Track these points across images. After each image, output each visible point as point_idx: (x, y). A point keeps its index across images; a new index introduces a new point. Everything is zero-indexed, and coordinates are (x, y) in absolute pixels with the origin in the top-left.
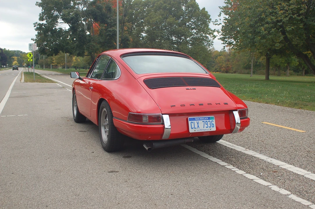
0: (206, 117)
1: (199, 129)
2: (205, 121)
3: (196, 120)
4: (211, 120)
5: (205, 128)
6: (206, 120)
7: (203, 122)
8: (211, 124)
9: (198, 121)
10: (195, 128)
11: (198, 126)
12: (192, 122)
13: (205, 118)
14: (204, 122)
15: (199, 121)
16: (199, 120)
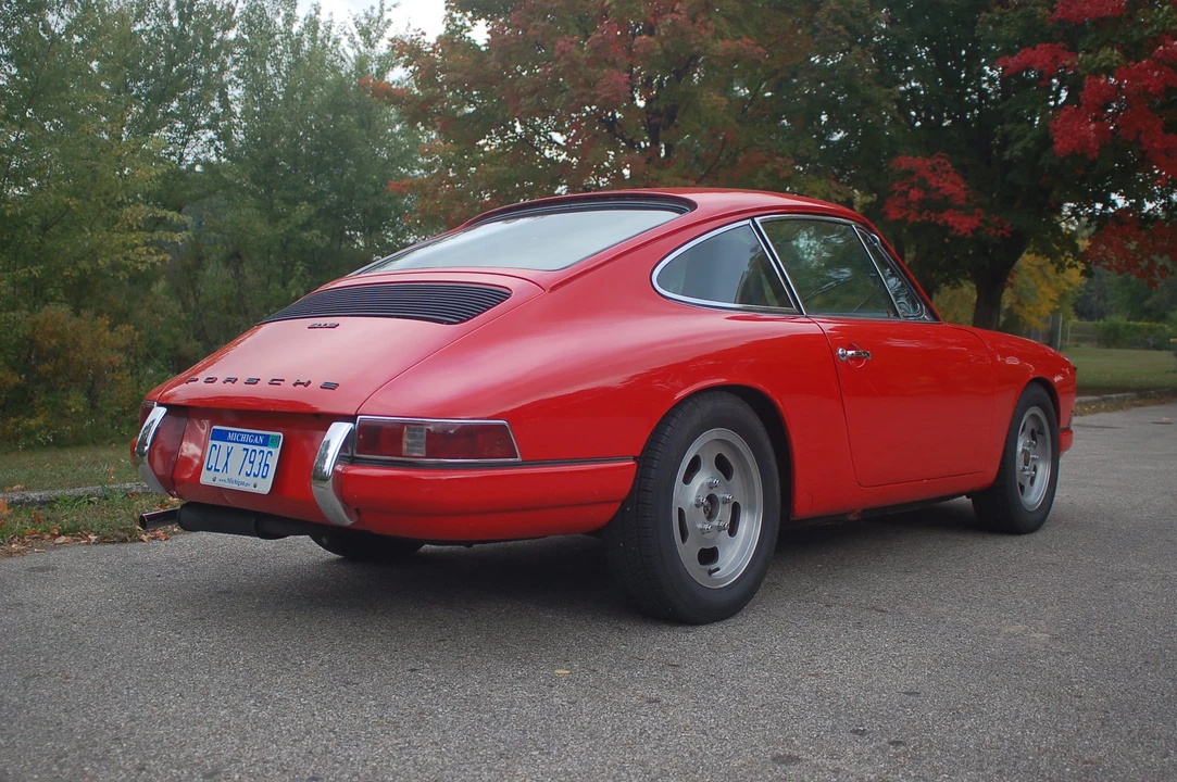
0: (259, 435)
1: (224, 476)
2: (250, 447)
3: (230, 441)
4: (266, 449)
5: (243, 478)
6: (252, 444)
7: (244, 449)
8: (263, 465)
9: (230, 444)
10: (216, 470)
11: (226, 464)
12: (215, 446)
13: (255, 435)
14: (247, 450)
15: (233, 445)
16: (236, 442)
